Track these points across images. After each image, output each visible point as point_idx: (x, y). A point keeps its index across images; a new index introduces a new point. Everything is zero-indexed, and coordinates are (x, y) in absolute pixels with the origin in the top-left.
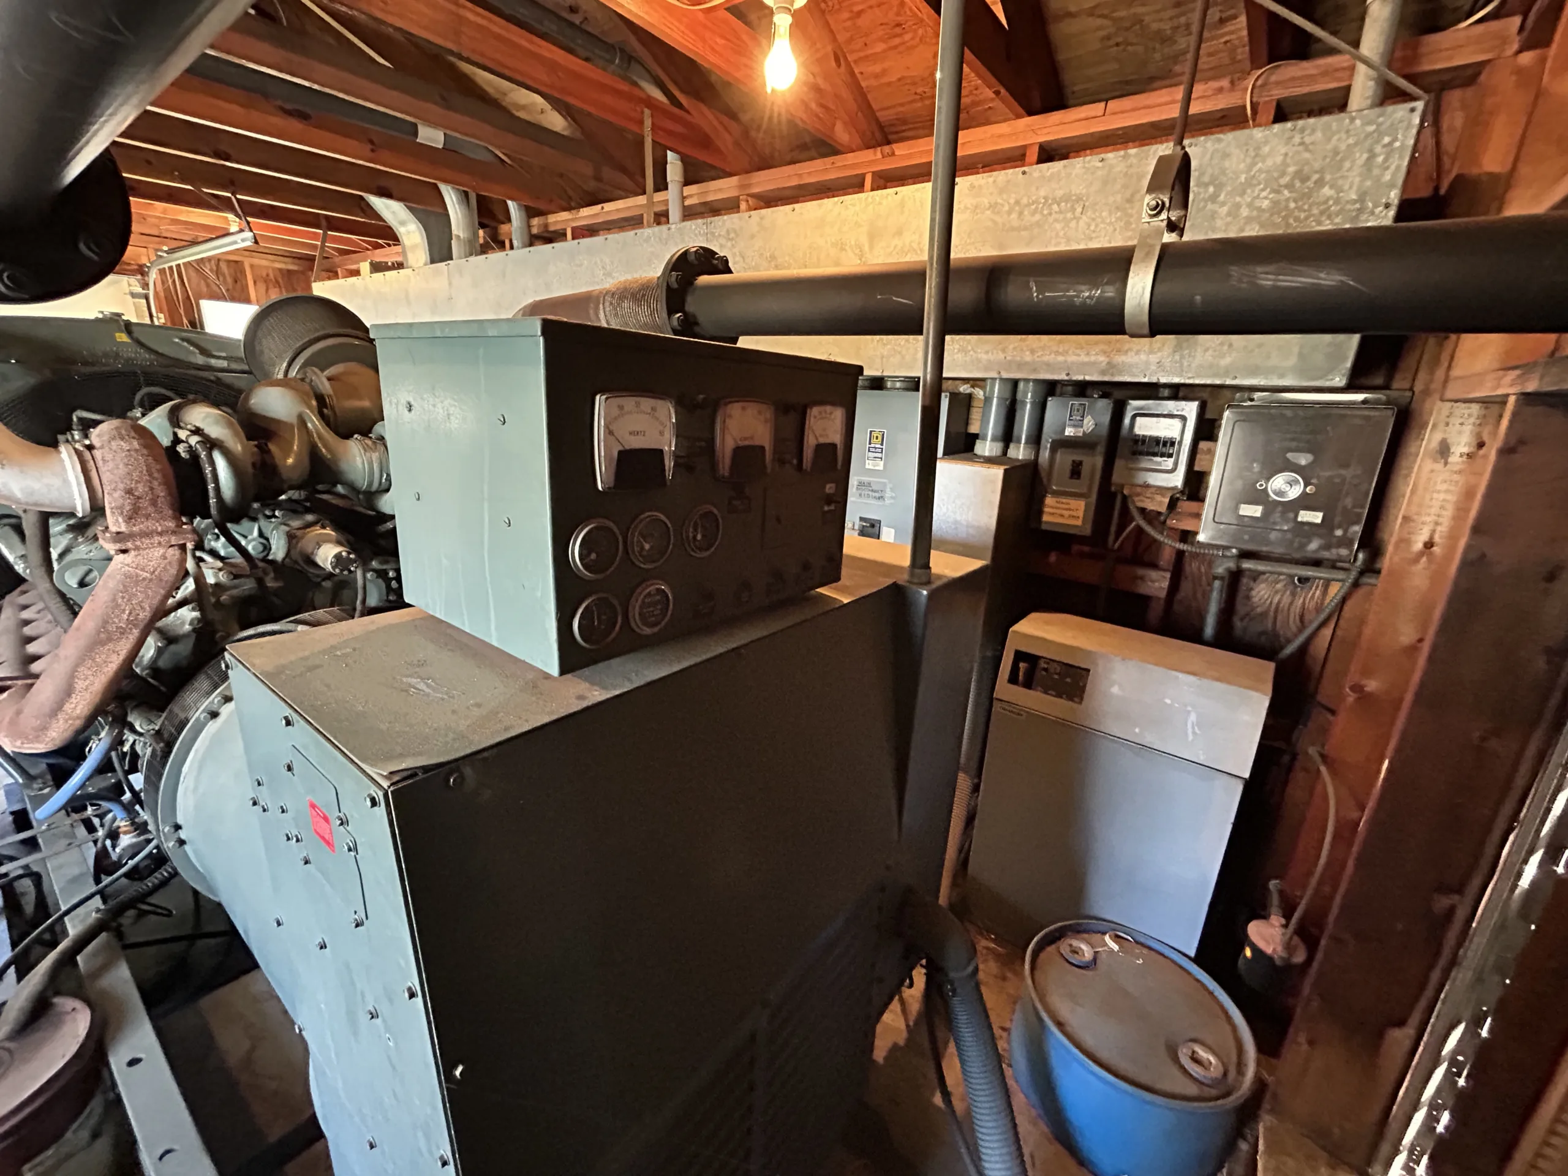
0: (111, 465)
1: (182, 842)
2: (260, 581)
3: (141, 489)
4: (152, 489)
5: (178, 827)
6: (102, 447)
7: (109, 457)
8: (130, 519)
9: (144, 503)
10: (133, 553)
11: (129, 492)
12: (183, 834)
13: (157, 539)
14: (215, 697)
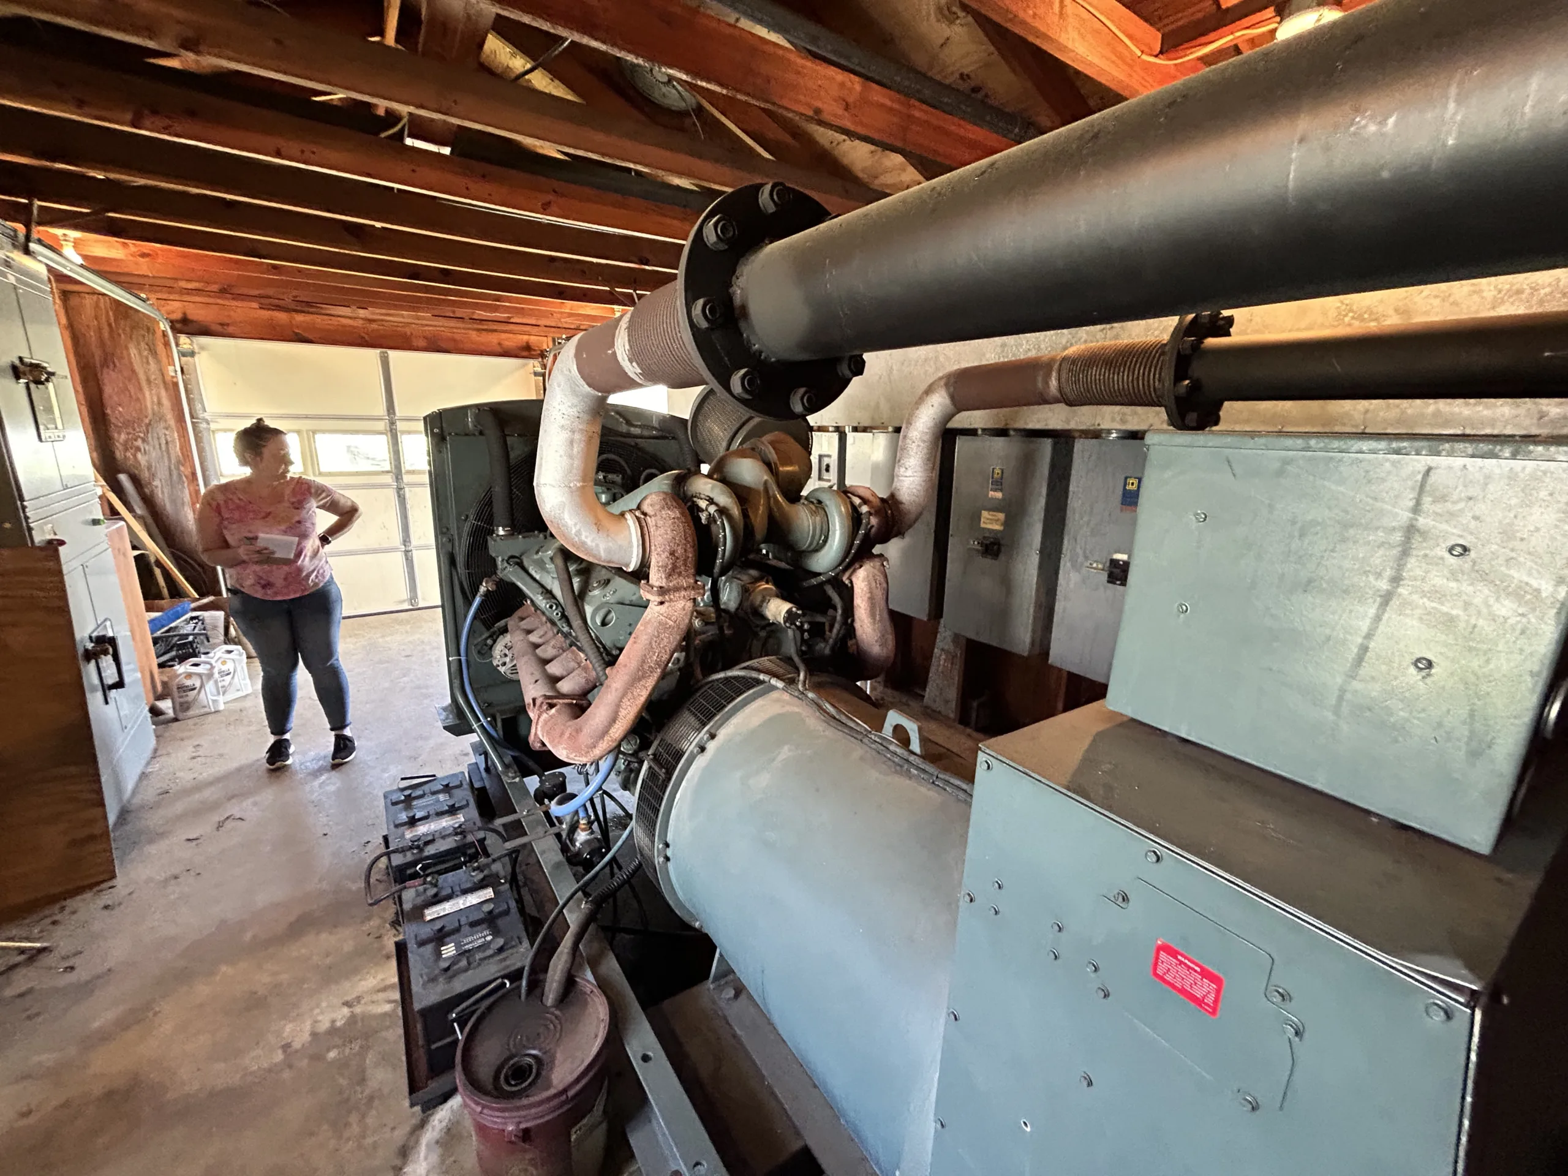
0: (662, 531)
1: (667, 859)
2: (721, 629)
3: (680, 551)
4: (685, 551)
5: (667, 845)
6: (655, 515)
7: (660, 523)
8: (669, 576)
9: (680, 563)
10: (667, 604)
11: (672, 553)
12: (669, 852)
13: (683, 593)
14: (703, 734)
